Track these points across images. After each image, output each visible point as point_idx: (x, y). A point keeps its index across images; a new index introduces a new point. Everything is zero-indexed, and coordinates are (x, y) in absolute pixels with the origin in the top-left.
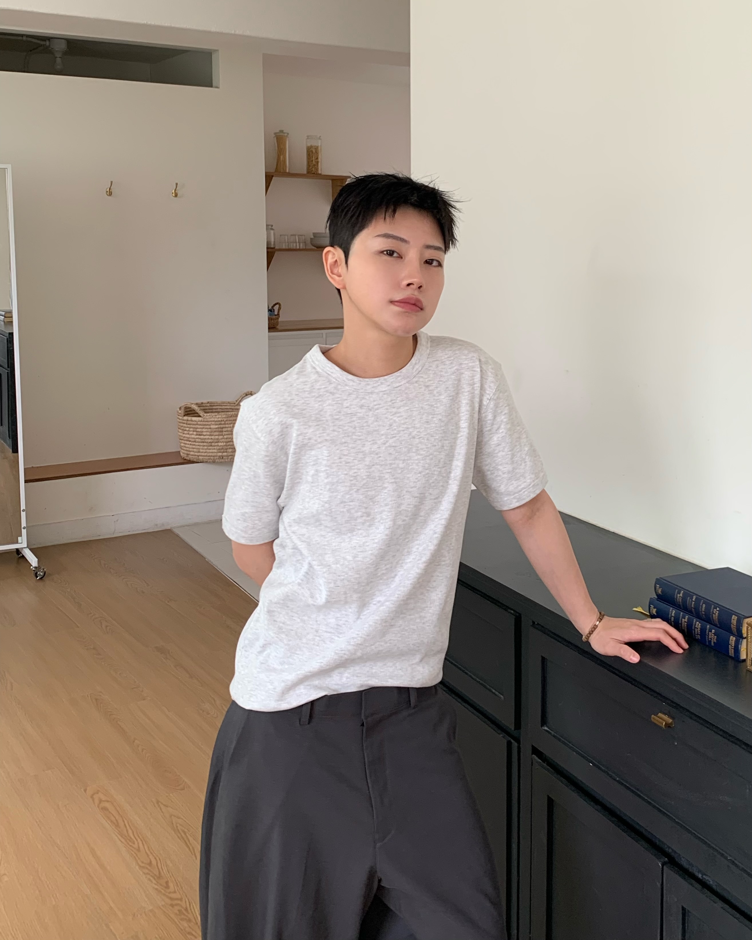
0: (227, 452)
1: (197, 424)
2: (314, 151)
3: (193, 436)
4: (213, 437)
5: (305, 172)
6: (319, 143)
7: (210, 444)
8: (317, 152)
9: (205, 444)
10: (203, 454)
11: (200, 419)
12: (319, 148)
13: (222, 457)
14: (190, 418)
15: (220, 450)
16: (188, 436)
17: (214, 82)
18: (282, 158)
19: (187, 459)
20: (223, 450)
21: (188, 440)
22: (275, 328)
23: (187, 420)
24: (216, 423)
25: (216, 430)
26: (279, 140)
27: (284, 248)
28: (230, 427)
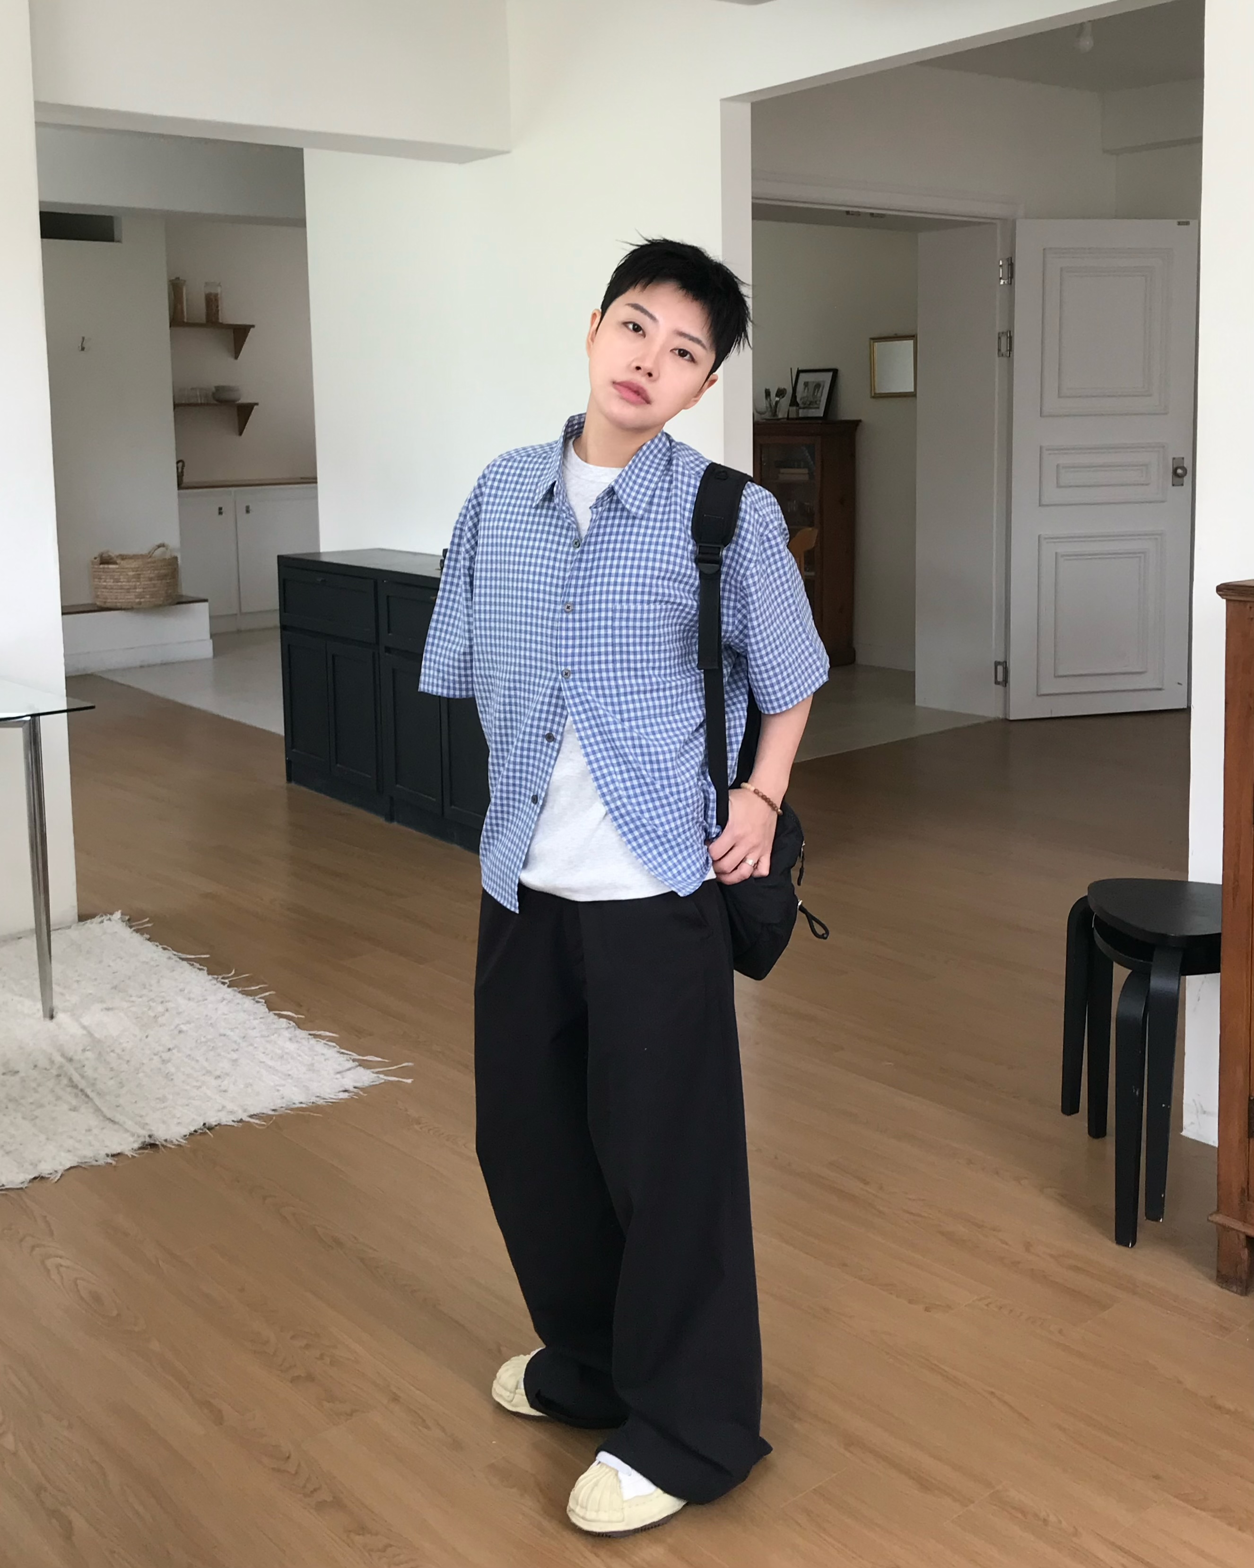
0: (144, 598)
1: (114, 572)
2: (213, 299)
3: (109, 584)
4: (131, 584)
5: (203, 319)
6: (219, 290)
7: (128, 591)
8: (217, 300)
9: (123, 591)
10: (121, 601)
11: (117, 566)
12: (219, 296)
13: (140, 603)
14: (106, 566)
15: (137, 597)
16: (105, 584)
17: (116, 238)
18: (179, 307)
19: (105, 606)
20: (140, 596)
21: (105, 587)
22: (180, 485)
23: (104, 568)
24: (133, 570)
25: (134, 577)
26: (176, 288)
27: (183, 402)
28: (148, 573)
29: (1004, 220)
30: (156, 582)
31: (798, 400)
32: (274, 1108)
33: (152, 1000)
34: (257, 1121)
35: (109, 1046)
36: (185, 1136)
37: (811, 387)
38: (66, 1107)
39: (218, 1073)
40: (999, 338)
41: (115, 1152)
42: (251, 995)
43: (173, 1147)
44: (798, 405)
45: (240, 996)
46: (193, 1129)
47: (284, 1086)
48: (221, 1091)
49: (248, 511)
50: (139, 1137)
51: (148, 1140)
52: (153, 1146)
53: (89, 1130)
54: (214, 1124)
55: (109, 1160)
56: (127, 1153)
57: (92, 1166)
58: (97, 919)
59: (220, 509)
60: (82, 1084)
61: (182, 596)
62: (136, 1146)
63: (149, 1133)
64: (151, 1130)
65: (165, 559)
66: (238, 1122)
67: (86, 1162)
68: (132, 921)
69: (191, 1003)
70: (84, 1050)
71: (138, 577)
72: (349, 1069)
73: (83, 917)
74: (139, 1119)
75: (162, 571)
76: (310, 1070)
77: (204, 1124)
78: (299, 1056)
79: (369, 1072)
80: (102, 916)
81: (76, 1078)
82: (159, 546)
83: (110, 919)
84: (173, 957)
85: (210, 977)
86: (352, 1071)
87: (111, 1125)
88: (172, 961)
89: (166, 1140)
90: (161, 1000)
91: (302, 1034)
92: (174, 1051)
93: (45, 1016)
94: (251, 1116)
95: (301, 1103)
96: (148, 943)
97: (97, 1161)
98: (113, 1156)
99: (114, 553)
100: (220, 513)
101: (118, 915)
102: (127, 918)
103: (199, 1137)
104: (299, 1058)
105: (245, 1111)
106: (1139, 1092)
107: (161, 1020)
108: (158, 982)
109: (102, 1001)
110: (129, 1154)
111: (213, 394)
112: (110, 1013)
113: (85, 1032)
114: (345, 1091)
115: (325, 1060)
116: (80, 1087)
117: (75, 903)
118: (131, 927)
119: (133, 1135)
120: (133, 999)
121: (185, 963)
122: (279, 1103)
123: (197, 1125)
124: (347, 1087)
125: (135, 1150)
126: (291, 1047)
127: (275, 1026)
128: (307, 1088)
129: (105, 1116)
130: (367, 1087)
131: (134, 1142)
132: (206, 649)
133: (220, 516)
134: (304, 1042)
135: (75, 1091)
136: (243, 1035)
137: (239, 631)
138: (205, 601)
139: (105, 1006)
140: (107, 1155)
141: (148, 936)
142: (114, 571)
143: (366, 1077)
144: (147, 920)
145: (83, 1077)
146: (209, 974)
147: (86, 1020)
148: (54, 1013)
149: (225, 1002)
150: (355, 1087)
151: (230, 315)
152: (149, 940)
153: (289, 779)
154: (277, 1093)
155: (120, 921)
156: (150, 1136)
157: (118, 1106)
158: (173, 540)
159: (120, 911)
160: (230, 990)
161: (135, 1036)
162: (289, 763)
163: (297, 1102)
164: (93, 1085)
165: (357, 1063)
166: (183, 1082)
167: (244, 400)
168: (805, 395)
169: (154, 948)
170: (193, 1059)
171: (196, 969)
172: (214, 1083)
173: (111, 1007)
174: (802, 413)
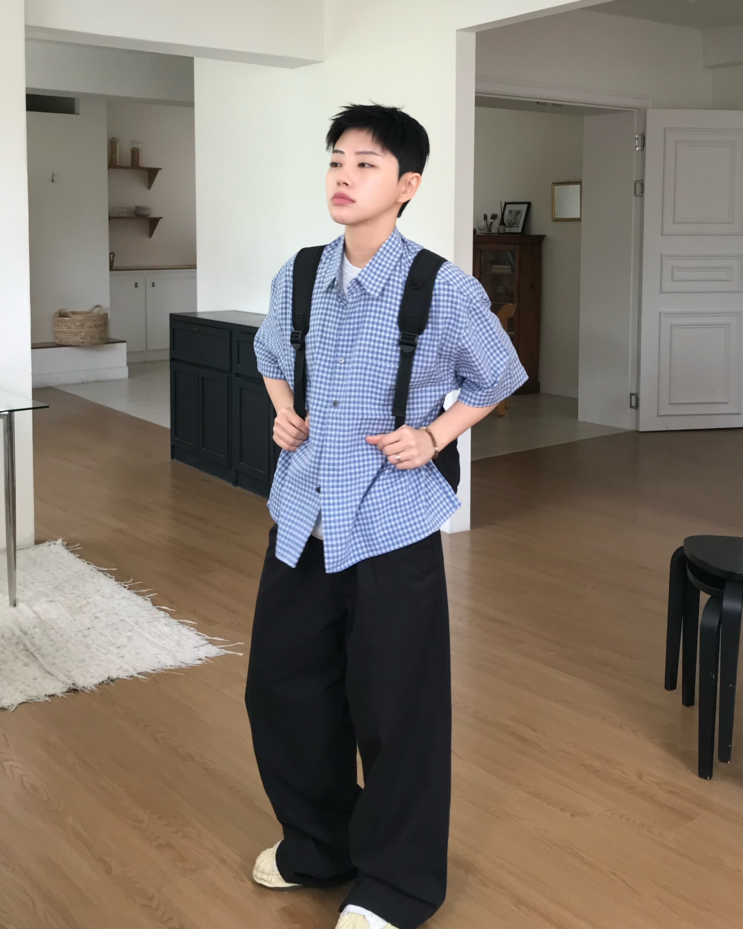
0: (86, 339)
2: (136, 151)
3: (65, 330)
4: (78, 330)
5: (129, 164)
6: (140, 147)
7: (76, 335)
8: (138, 152)
9: (72, 334)
10: (71, 340)
11: (69, 319)
12: (140, 150)
13: (83, 342)
14: (62, 318)
15: (82, 338)
16: (61, 330)
17: (76, 112)
18: (114, 156)
19: (61, 344)
20: (84, 338)
21: (62, 332)
22: (111, 269)
23: (61, 320)
24: (80, 321)
25: (80, 326)
26: (113, 144)
27: (115, 216)
28: (88, 324)
29: (638, 109)
30: (93, 329)
31: (505, 222)
32: (154, 669)
33: (79, 596)
34: (142, 677)
35: (50, 625)
36: (96, 685)
37: (514, 213)
38: (21, 663)
39: (118, 645)
40: (635, 184)
41: (51, 694)
42: (142, 595)
43: (88, 692)
44: (505, 225)
45: (135, 595)
46: (101, 681)
47: (160, 654)
48: (120, 657)
49: (153, 286)
50: (66, 684)
51: (72, 686)
52: (75, 690)
53: (35, 679)
54: (116, 678)
55: (47, 699)
56: (58, 695)
57: (36, 702)
58: (47, 543)
59: (136, 284)
60: (32, 649)
61: (109, 339)
62: (65, 690)
63: (74, 682)
64: (74, 680)
65: (99, 315)
66: (130, 677)
67: (32, 700)
68: (69, 545)
69: (104, 599)
70: (34, 628)
71: (82, 326)
72: (203, 645)
73: (38, 542)
74: (67, 672)
75: (98, 323)
76: (177, 645)
77: (109, 678)
78: (171, 635)
79: (215, 647)
80: (50, 541)
81: (29, 645)
82: (96, 307)
83: (55, 544)
84: (94, 569)
85: (117, 583)
86: (205, 647)
87: (49, 676)
88: (93, 572)
89: (84, 687)
90: (84, 596)
91: (174, 621)
92: (92, 630)
93: (10, 605)
94: (138, 674)
95: (171, 666)
96: (78, 559)
97: (39, 699)
98: (50, 696)
99: (69, 310)
100: (136, 286)
101: (60, 541)
102: (66, 543)
103: (105, 686)
104: (171, 637)
105: (135, 670)
106: (715, 677)
107: (85, 609)
108: (84, 584)
109: (47, 596)
110: (60, 695)
111: (134, 211)
112: (52, 604)
113: (34, 615)
114: (200, 659)
115: (188, 638)
116: (31, 651)
117: (34, 533)
118: (68, 549)
119: (63, 683)
120: (67, 595)
121: (101, 573)
122: (157, 666)
123: (104, 678)
124: (200, 657)
125: (64, 693)
126: (166, 630)
127: (157, 616)
128: (175, 656)
129: (45, 670)
130: (214, 658)
131: (63, 687)
132: (124, 373)
133: (136, 288)
134: (175, 627)
135: (27, 653)
136: (136, 621)
137: (146, 362)
138: (125, 342)
139: (49, 599)
140: (46, 696)
141: (79, 555)
142: (67, 321)
143: (213, 651)
144: (79, 544)
145: (33, 644)
146: (116, 581)
147: (36, 608)
148: (16, 603)
149: (126, 599)
150: (206, 657)
151: (146, 161)
152: (79, 558)
153: (173, 457)
154: (156, 660)
155: (61, 545)
156: (74, 684)
157: (54, 664)
158: (105, 302)
159: (61, 539)
160: (129, 591)
161: (67, 619)
162: (173, 447)
163: (168, 665)
164: (40, 650)
165: (207, 642)
166: (97, 650)
167: (154, 215)
168: (510, 218)
169: (82, 563)
170: (103, 635)
171: (108, 578)
172: (116, 651)
173: (53, 600)
174: (507, 230)
